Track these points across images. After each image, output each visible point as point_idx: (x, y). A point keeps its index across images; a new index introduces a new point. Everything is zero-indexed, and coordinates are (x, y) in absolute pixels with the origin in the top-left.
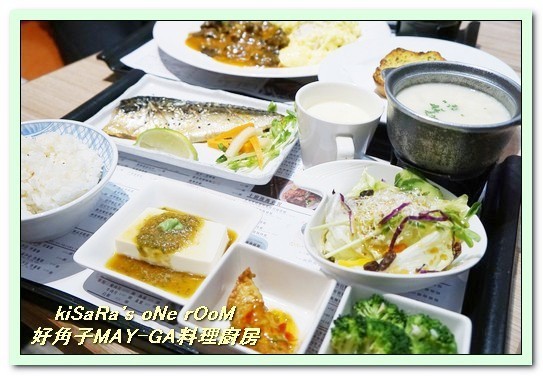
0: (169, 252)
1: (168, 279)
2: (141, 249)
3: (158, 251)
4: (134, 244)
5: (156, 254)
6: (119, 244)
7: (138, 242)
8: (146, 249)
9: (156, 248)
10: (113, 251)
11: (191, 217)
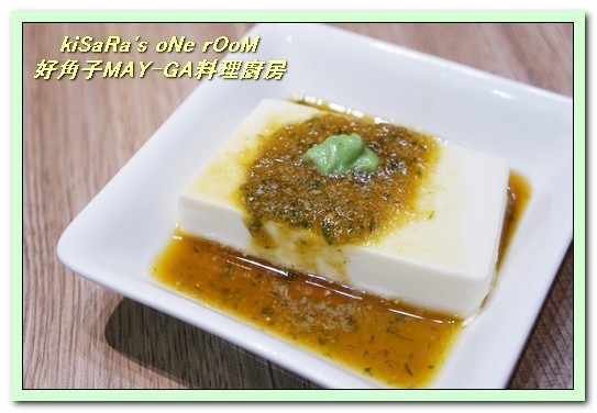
0: (347, 239)
1: (351, 320)
2: (256, 227)
3: (308, 234)
4: (236, 211)
5: (303, 244)
6: (188, 204)
7: (249, 206)
8: (272, 228)
9: (305, 225)
10: (171, 226)
11: (397, 133)
